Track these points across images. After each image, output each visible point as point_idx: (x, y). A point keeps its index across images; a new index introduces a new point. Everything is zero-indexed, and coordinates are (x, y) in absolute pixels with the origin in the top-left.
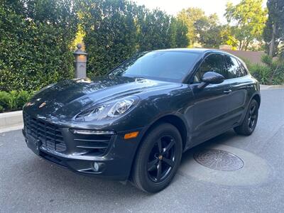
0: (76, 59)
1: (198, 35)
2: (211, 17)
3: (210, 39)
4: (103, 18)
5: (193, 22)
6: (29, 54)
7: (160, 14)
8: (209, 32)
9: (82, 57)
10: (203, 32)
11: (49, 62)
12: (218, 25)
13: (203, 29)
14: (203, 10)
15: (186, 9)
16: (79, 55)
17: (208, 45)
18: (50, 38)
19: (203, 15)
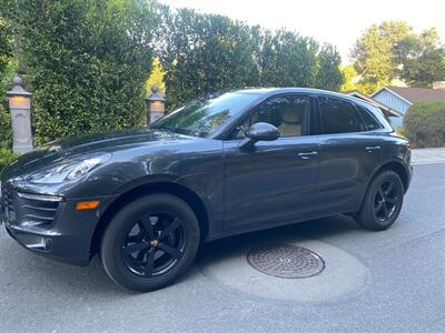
0: (148, 107)
1: (401, 67)
2: (424, 35)
3: (422, 71)
4: (192, 47)
5: (390, 46)
6: (81, 101)
7: (288, 36)
8: (420, 60)
9: (157, 104)
10: (410, 61)
11: (108, 111)
12: (439, 47)
13: (409, 56)
14: (409, 24)
15: (378, 25)
16: (153, 101)
17: (419, 82)
18: (111, 78)
19: (409, 33)
